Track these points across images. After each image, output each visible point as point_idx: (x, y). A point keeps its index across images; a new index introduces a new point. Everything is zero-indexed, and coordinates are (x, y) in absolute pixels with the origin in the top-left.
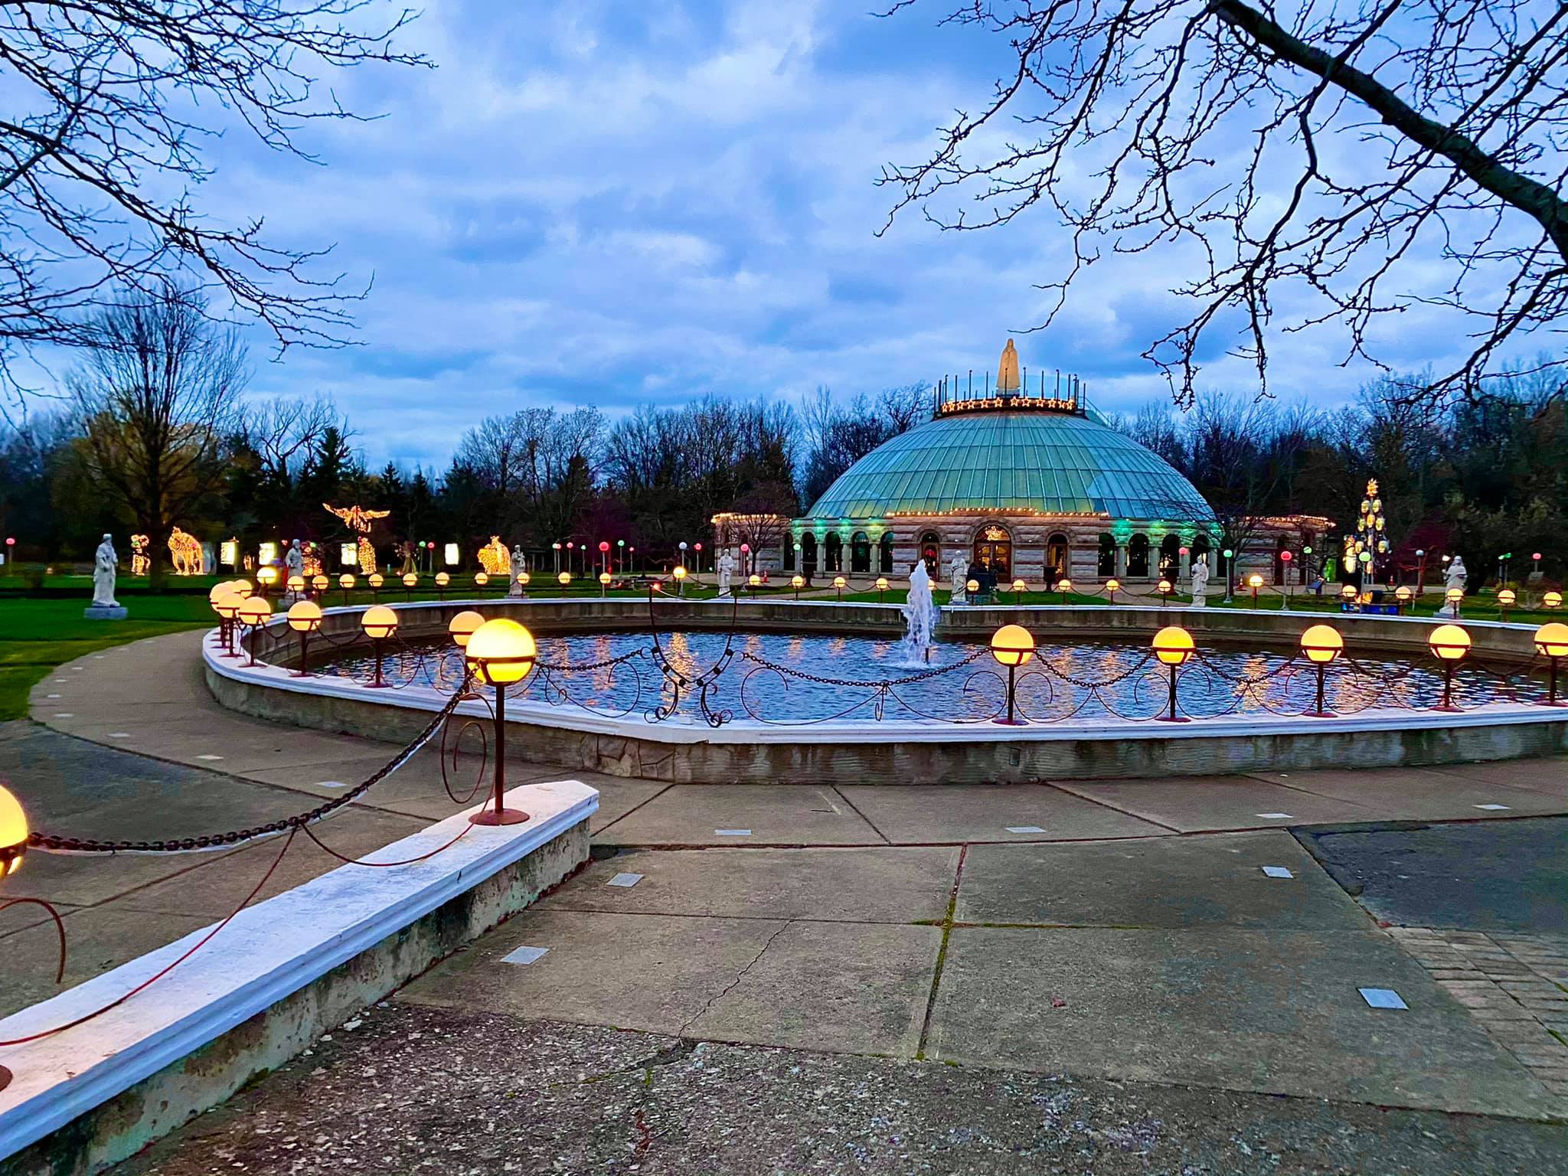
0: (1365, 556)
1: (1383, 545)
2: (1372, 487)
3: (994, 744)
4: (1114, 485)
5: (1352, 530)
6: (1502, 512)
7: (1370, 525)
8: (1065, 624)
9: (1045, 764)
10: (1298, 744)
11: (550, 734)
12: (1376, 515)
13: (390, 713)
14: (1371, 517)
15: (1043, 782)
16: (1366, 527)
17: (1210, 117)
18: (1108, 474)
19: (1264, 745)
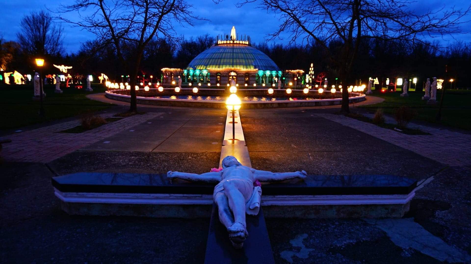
0: (310, 79)
1: (313, 77)
2: (312, 65)
3: (269, 103)
4: (258, 63)
5: (308, 73)
6: (336, 70)
7: (311, 73)
8: (255, 93)
9: (275, 106)
10: (303, 103)
11: (212, 104)
12: (312, 71)
13: (182, 103)
14: (311, 71)
15: (274, 108)
16: (311, 74)
17: (299, 35)
18: (257, 60)
19: (299, 104)
